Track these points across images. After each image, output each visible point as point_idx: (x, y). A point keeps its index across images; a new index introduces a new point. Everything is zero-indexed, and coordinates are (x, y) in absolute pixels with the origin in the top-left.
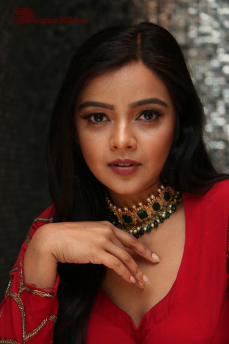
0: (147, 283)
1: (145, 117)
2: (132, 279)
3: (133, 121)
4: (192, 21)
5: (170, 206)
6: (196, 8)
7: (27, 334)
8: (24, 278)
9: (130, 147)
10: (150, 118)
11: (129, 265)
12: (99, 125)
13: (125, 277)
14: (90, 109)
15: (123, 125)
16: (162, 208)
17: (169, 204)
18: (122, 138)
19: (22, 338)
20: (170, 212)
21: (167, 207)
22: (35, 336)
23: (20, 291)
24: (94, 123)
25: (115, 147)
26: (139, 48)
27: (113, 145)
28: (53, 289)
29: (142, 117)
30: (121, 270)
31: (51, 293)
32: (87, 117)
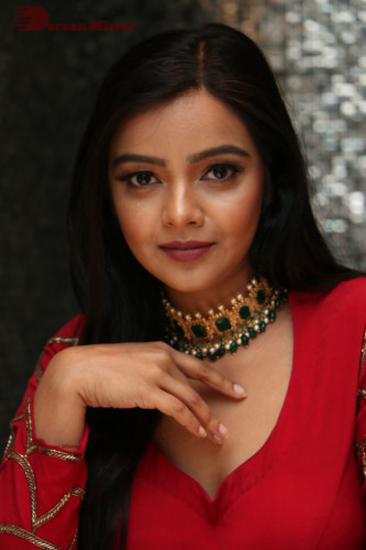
0: (227, 437)
1: (215, 175)
2: (202, 431)
3: (197, 182)
4: (293, 33)
5: (266, 312)
6: (300, 12)
7: (38, 517)
8: (33, 431)
9: (193, 223)
10: (223, 176)
11: (197, 409)
12: (143, 191)
13: (191, 428)
14: (130, 166)
15: (180, 189)
16: (253, 315)
17: (263, 309)
18: (180, 209)
19: (31, 523)
20: (266, 320)
21: (260, 313)
22: (52, 520)
23: (28, 451)
24: (136, 187)
25: (171, 224)
26: (201, 66)
27: (165, 220)
28: (79, 447)
29: (211, 175)
30: (185, 418)
31: (76, 455)
32: (126, 178)
